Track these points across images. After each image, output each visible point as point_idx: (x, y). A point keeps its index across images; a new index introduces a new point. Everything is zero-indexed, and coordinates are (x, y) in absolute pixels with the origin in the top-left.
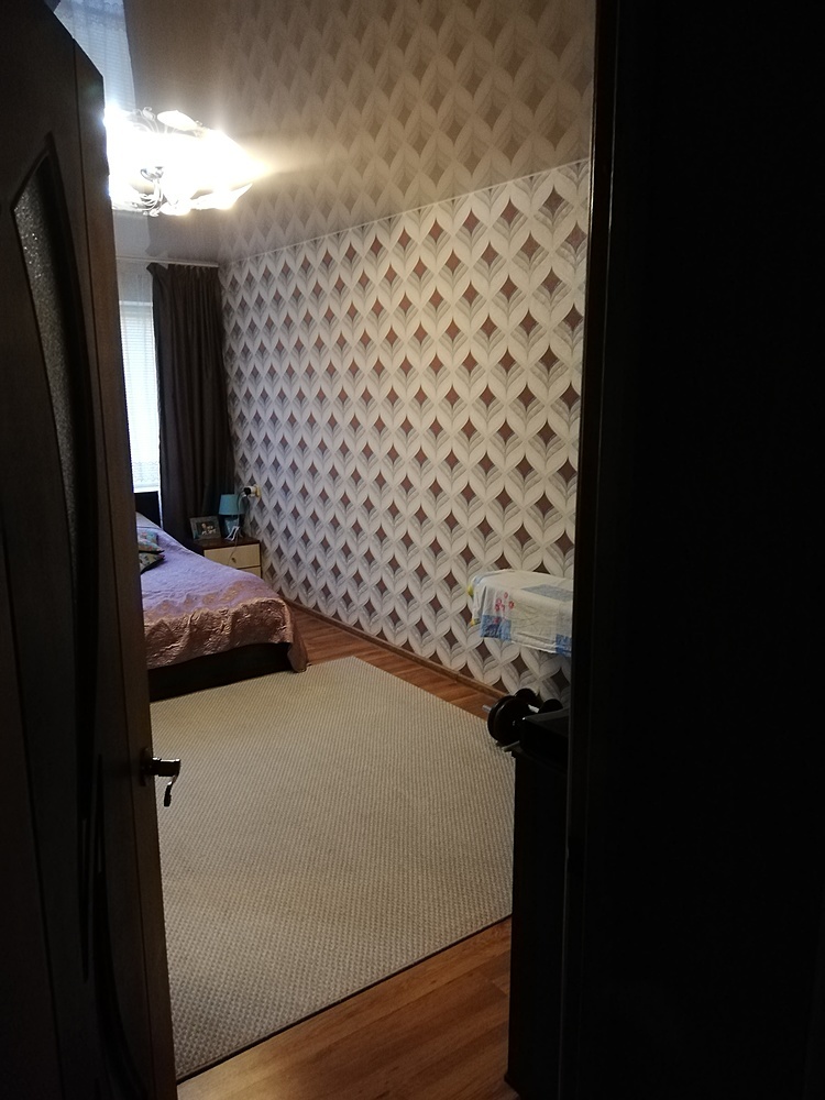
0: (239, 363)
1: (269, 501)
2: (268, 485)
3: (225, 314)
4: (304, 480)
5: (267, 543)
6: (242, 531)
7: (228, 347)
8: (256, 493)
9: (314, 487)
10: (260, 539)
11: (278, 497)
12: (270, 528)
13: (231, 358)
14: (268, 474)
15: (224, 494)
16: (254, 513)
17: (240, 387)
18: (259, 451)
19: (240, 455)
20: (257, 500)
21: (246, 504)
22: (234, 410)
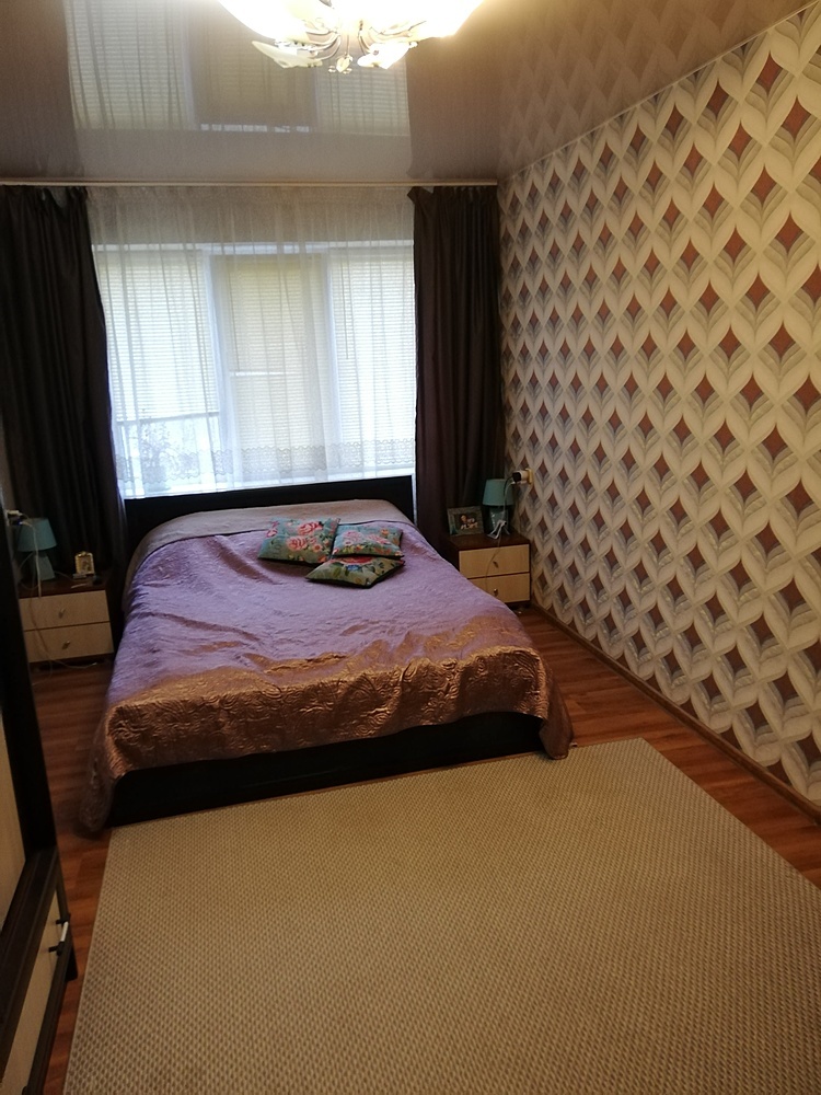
0: (516, 310)
1: (543, 490)
2: (543, 470)
3: (503, 247)
4: (587, 467)
5: (538, 545)
6: (510, 527)
7: (504, 290)
8: (528, 479)
9: (600, 477)
10: (530, 538)
11: (553, 487)
12: (543, 526)
13: (507, 304)
14: (543, 456)
15: (491, 478)
16: (525, 504)
17: (515, 341)
18: (534, 425)
19: (512, 429)
20: (529, 489)
21: (516, 492)
22: (508, 371)
